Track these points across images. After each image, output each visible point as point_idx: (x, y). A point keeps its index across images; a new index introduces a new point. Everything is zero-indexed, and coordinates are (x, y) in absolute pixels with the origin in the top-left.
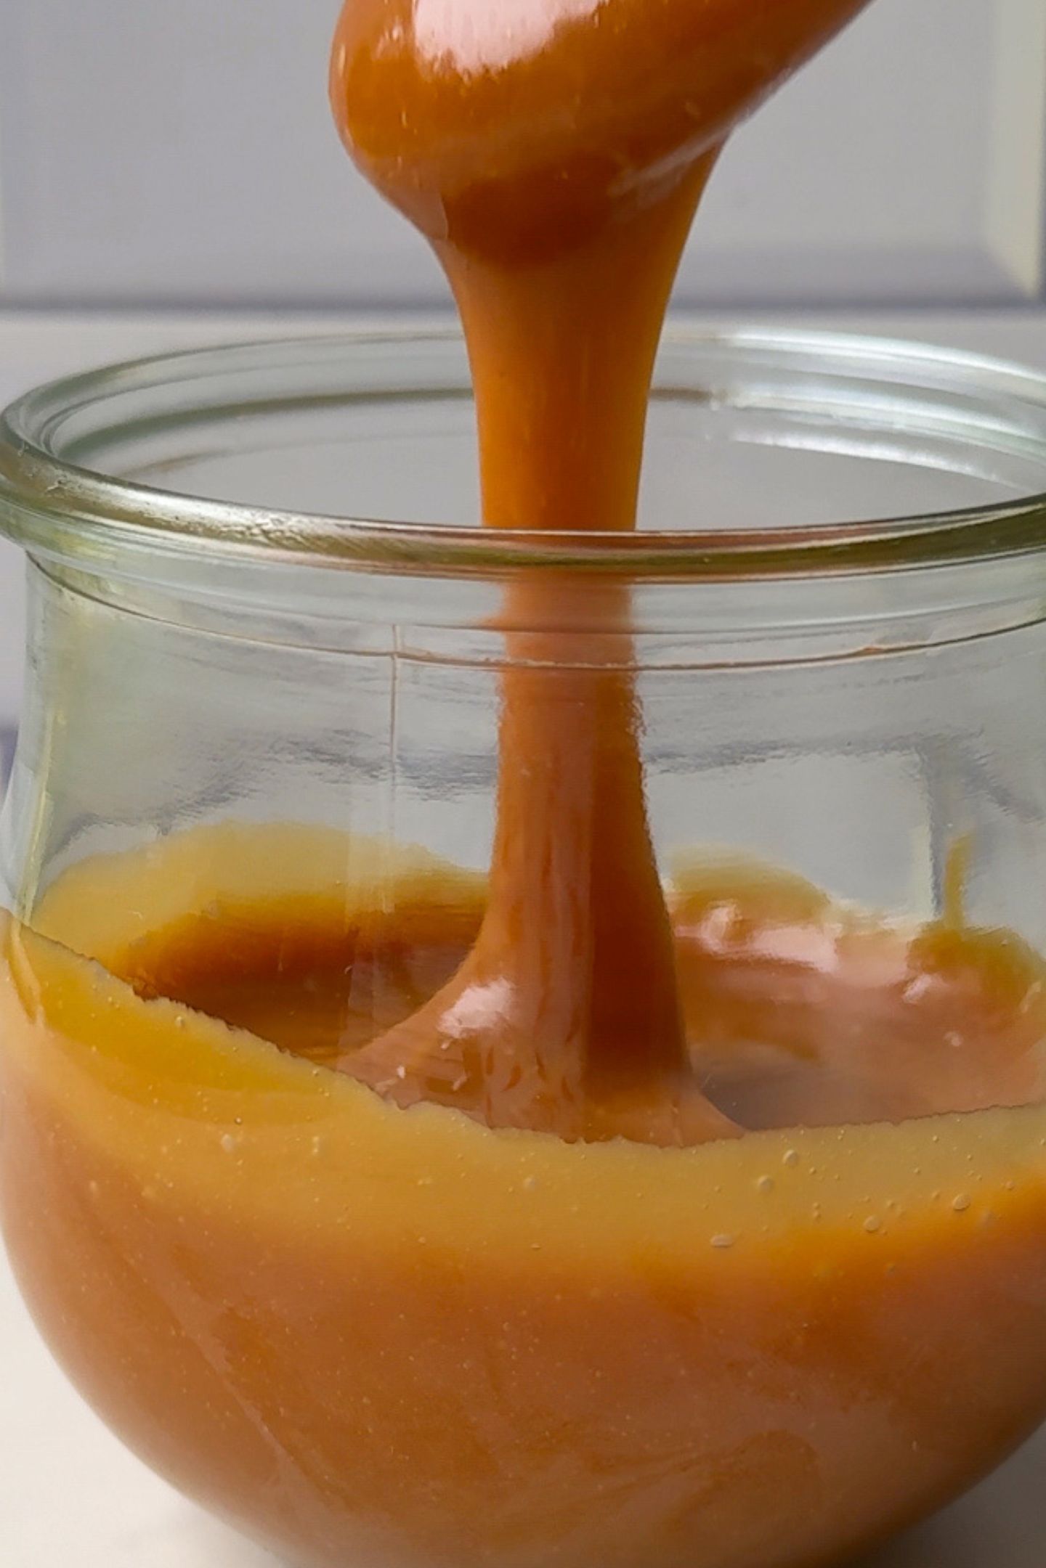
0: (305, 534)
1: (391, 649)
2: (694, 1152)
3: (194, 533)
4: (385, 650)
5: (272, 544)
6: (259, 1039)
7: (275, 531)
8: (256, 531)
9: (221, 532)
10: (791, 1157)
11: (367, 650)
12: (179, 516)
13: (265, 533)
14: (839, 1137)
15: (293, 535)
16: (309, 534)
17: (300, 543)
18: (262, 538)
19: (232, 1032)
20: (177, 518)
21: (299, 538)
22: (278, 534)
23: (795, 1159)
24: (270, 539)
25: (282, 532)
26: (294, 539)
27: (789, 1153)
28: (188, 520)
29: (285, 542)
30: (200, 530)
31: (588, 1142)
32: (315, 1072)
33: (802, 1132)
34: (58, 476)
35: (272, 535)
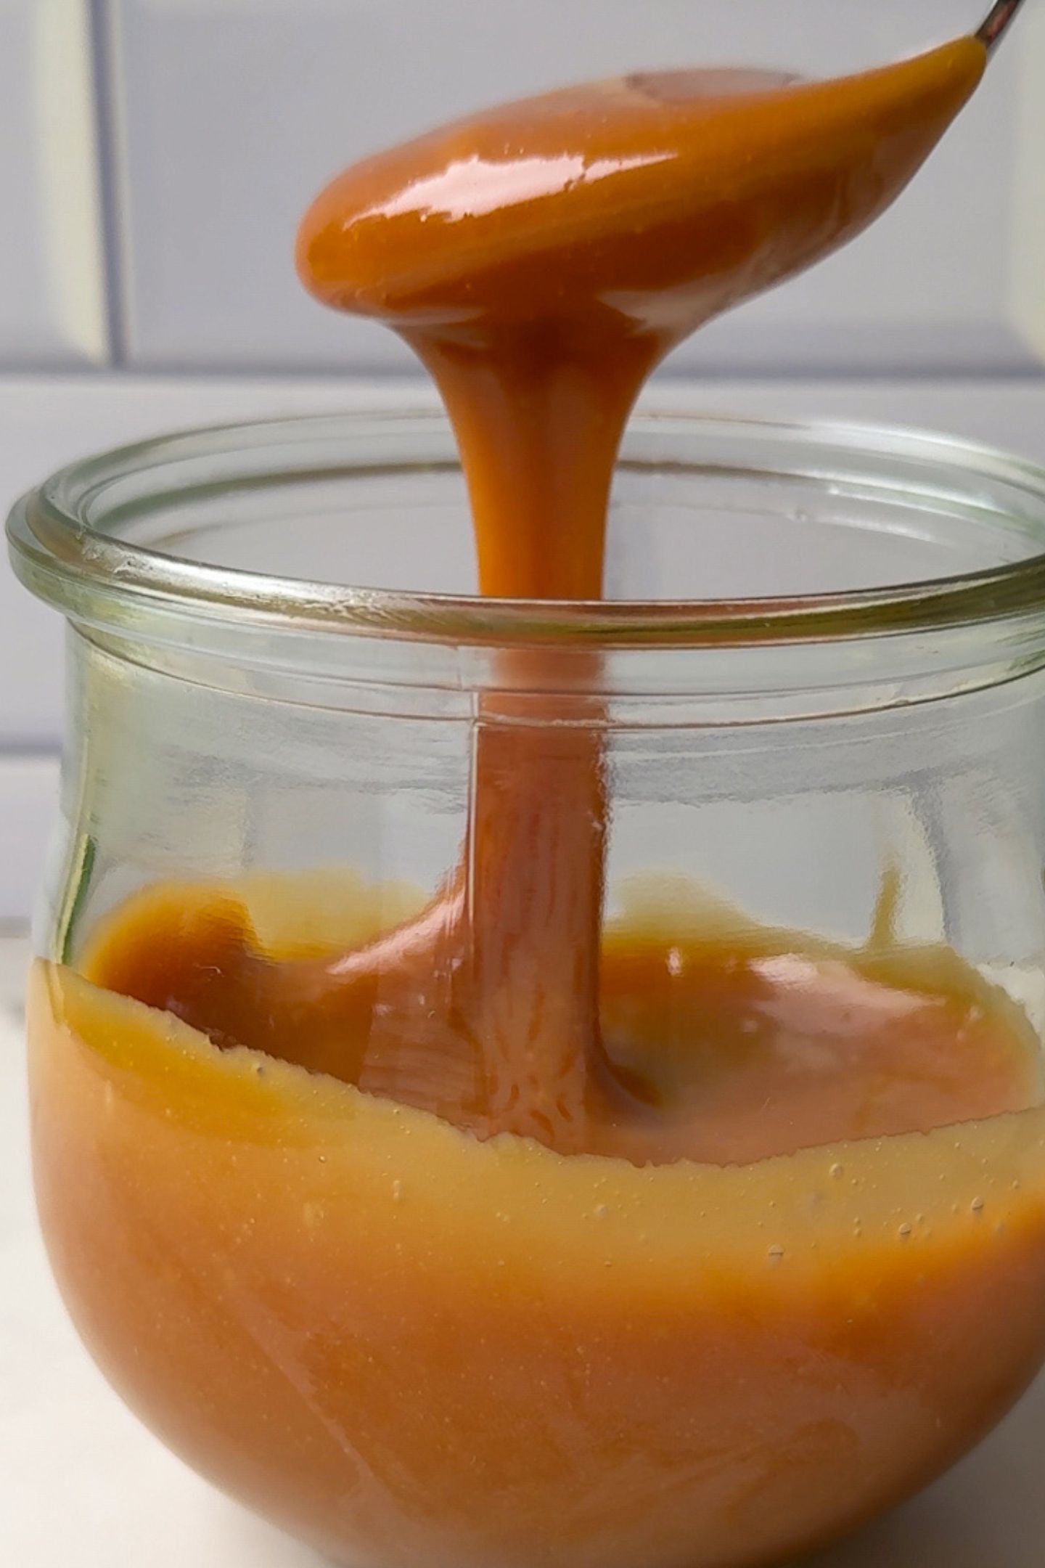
0: (388, 610)
1: (468, 715)
2: (751, 1169)
3: (277, 610)
4: (462, 715)
5: (357, 619)
6: (340, 1081)
7: (358, 607)
8: (339, 607)
9: (305, 609)
10: (836, 1170)
11: (446, 716)
12: (260, 594)
13: (349, 609)
14: (877, 1149)
15: (377, 611)
16: (393, 610)
17: (383, 617)
18: (345, 614)
19: (313, 1076)
20: (258, 596)
21: (383, 614)
22: (362, 610)
23: (840, 1170)
24: (354, 615)
25: (365, 607)
26: (379, 615)
27: (834, 1166)
28: (269, 597)
29: (369, 617)
30: (283, 607)
31: (655, 1165)
32: (395, 1111)
33: (846, 1146)
34: (125, 557)
35: (357, 611)
